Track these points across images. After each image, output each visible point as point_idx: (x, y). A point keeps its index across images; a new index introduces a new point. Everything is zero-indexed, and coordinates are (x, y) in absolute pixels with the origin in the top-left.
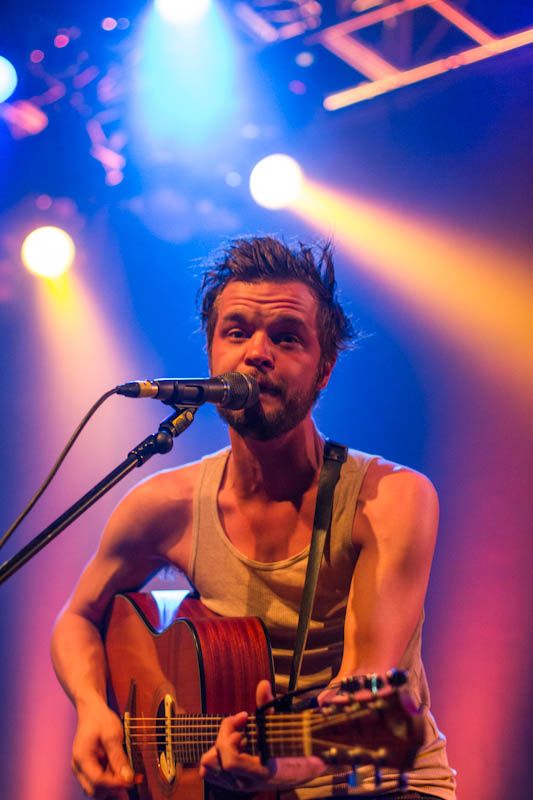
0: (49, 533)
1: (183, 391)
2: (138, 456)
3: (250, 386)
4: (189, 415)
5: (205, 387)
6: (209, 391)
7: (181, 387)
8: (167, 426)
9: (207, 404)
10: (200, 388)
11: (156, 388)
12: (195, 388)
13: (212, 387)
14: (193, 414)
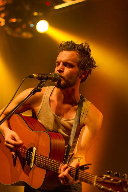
0: (13, 111)
1: (43, 77)
2: (33, 93)
3: (58, 76)
4: (45, 83)
5: (48, 76)
6: (49, 77)
7: (43, 76)
8: (40, 85)
9: (49, 80)
10: (47, 76)
11: (37, 76)
12: (46, 76)
13: (50, 76)
14: (45, 82)
